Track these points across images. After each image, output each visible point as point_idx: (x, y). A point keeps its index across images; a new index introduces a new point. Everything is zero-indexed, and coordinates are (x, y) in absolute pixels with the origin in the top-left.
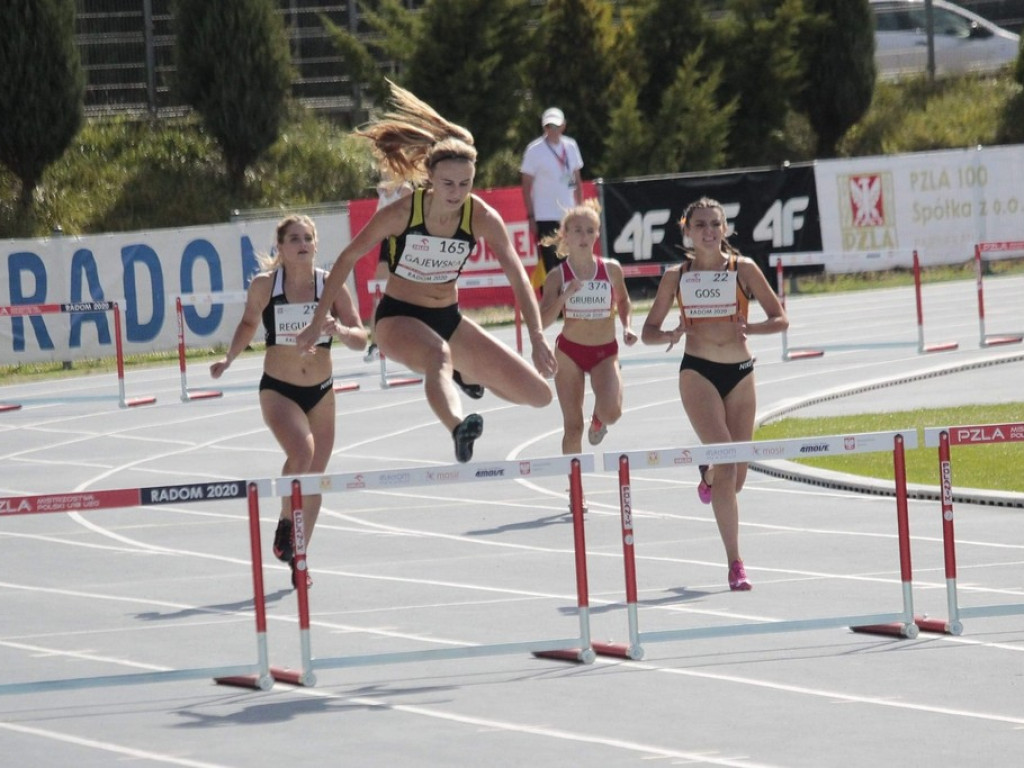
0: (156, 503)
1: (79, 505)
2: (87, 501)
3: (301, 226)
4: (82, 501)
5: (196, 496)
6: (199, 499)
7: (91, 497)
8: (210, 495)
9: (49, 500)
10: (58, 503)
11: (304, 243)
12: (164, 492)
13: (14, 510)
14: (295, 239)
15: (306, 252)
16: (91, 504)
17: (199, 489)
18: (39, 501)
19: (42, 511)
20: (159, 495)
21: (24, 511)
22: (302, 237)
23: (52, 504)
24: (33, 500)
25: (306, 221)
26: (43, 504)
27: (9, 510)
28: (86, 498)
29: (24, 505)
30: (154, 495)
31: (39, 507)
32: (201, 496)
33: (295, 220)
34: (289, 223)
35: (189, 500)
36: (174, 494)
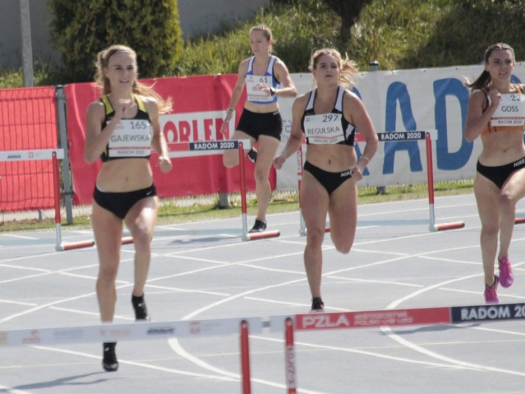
0: (465, 321)
1: (393, 321)
2: (401, 318)
3: (329, 58)
4: (396, 317)
5: (504, 316)
6: (506, 318)
7: (404, 314)
8: (517, 315)
9: (365, 316)
10: (374, 319)
11: (330, 69)
12: (473, 311)
13: (333, 325)
14: (324, 66)
15: (331, 76)
16: (405, 320)
17: (507, 309)
18: (357, 317)
19: (359, 326)
20: (469, 314)
21: (342, 326)
22: (329, 65)
23: (368, 320)
24: (350, 316)
25: (334, 54)
26: (359, 320)
27: (328, 324)
28: (400, 315)
29: (343, 320)
30: (464, 313)
31: (356, 323)
32: (509, 315)
33: (326, 53)
34: (322, 54)
35: (497, 319)
36: (483, 313)
